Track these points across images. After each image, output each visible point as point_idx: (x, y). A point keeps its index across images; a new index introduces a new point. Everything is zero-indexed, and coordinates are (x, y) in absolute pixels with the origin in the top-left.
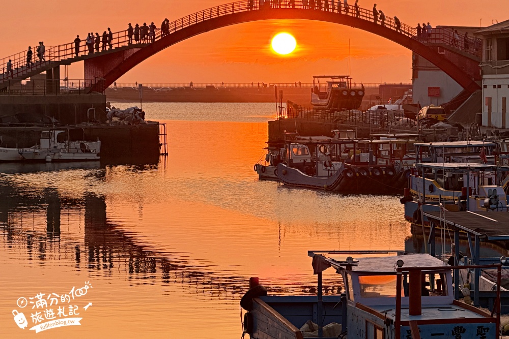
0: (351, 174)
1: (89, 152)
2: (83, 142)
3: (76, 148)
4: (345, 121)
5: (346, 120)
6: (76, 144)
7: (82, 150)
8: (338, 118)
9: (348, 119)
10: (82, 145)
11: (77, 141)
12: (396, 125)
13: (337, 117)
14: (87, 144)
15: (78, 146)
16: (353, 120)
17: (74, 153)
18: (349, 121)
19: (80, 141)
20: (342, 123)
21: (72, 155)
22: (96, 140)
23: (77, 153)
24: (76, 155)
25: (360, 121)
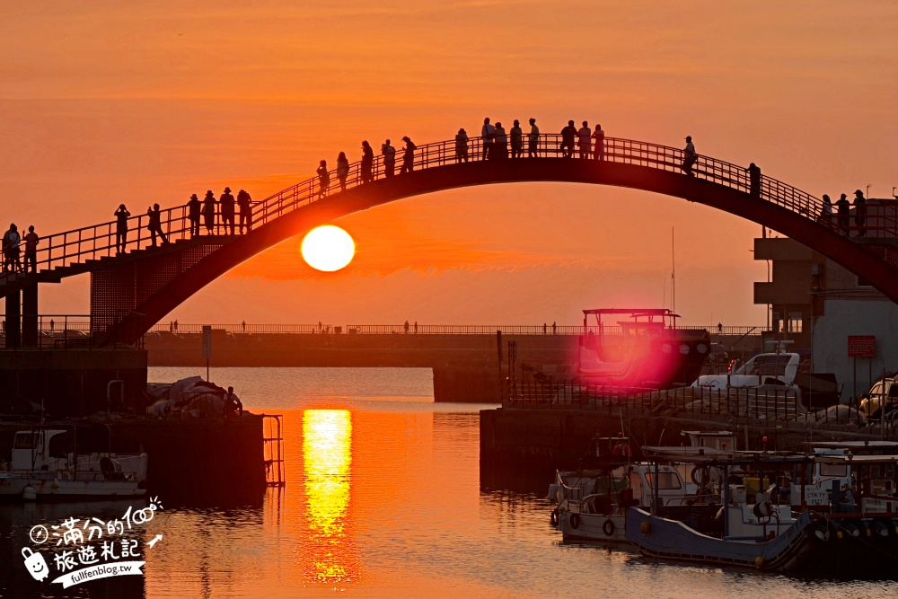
0: (824, 533)
1: (119, 477)
2: (107, 455)
3: (92, 470)
4: (680, 410)
5: (684, 410)
6: (91, 461)
7: (104, 474)
8: (663, 404)
9: (689, 405)
10: (106, 464)
11: (94, 455)
12: (820, 422)
13: (660, 401)
14: (116, 460)
15: (96, 464)
16: (702, 409)
17: (87, 482)
18: (692, 410)
19: (102, 455)
20: (674, 415)
21: (83, 484)
22: (137, 452)
23: (94, 480)
24: (91, 485)
25: (722, 412)
